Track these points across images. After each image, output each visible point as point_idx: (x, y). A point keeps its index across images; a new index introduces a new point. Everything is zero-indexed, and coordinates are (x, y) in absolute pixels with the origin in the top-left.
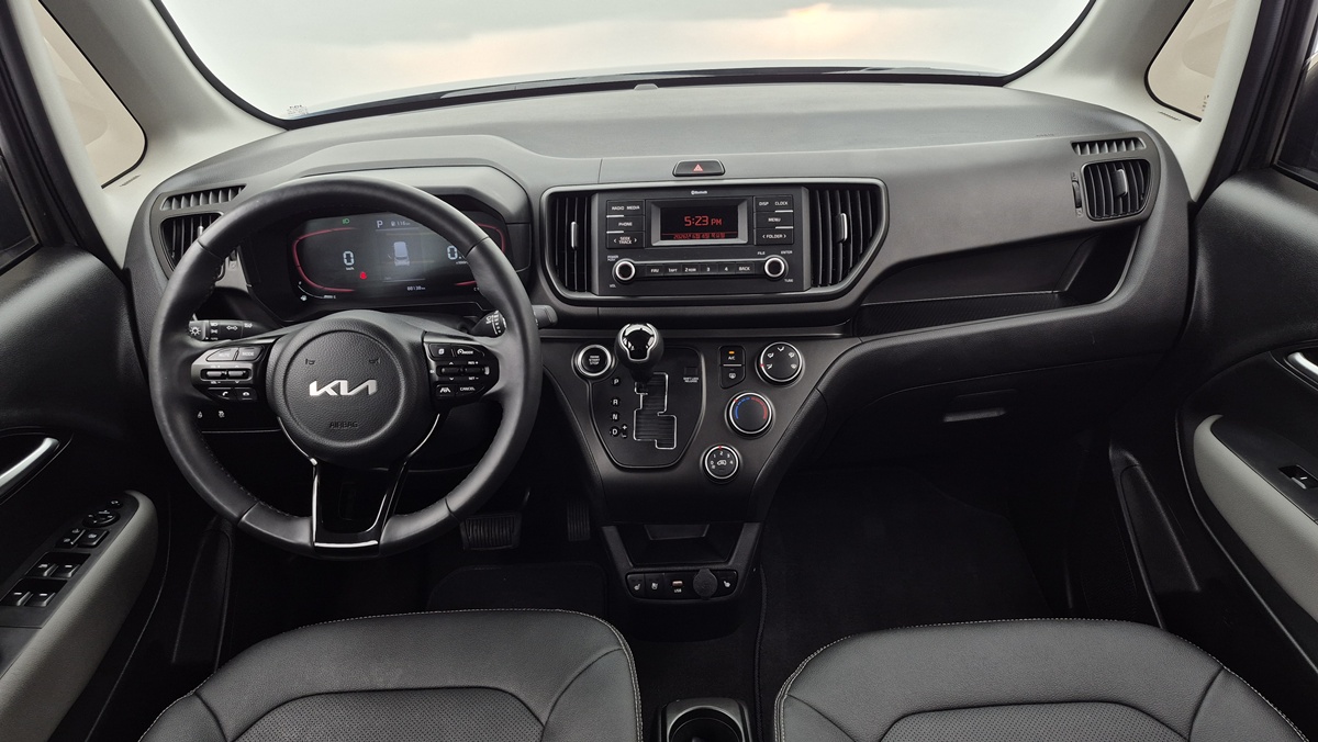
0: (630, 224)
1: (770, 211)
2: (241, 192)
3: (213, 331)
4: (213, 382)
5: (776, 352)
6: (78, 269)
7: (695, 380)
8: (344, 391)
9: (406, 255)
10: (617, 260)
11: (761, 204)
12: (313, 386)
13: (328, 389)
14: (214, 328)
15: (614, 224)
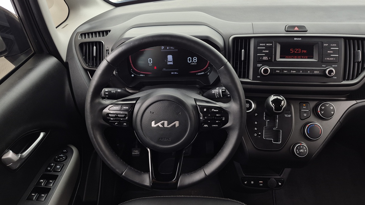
0: (268, 51)
1: (329, 48)
2: (109, 34)
3: (106, 93)
4: (112, 119)
5: (325, 106)
6: (49, 63)
7: (290, 116)
8: (166, 125)
9: (172, 60)
10: (261, 66)
11: (325, 45)
12: (153, 123)
13: (159, 124)
14: (107, 92)
15: (261, 51)
